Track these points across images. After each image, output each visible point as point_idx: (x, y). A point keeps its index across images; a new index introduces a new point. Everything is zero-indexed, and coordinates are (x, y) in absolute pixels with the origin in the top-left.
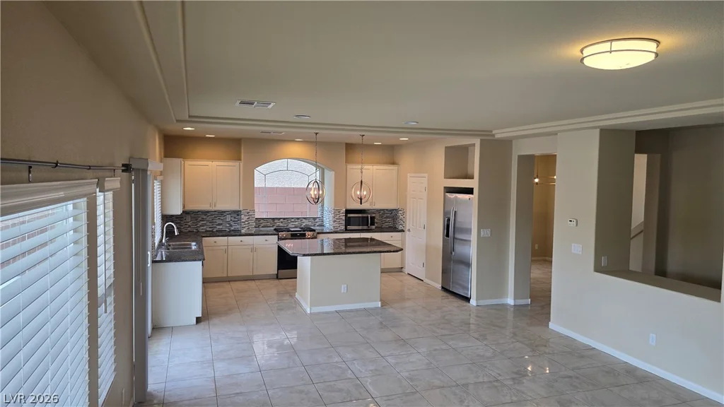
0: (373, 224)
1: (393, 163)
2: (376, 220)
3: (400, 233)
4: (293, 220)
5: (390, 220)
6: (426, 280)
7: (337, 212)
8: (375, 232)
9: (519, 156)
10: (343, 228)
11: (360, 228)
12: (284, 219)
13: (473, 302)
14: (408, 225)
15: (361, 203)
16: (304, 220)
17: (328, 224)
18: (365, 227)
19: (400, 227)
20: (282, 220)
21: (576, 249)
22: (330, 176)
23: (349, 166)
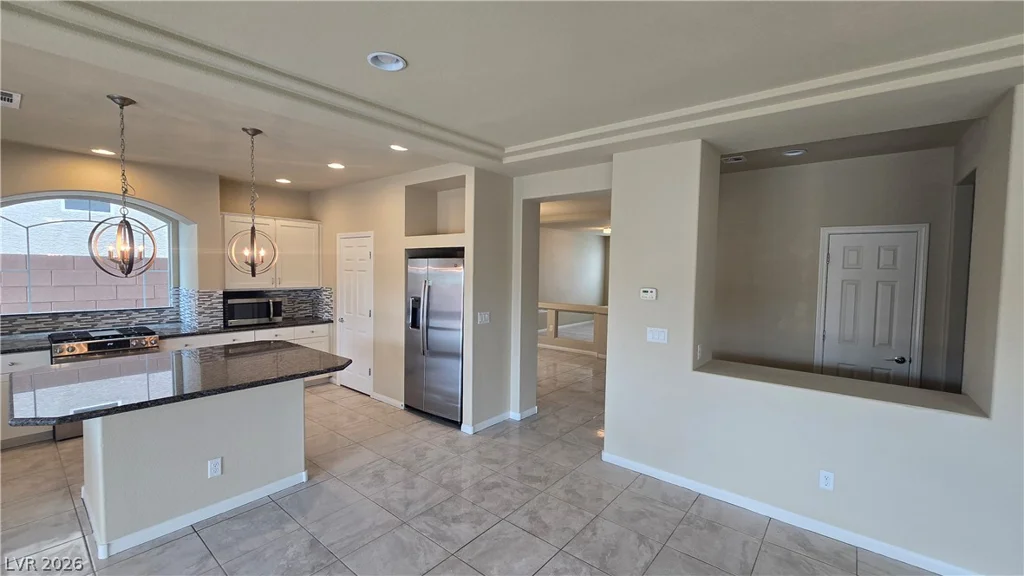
0: (278, 313)
1: (310, 218)
2: (283, 308)
3: (326, 325)
4: (108, 315)
5: (307, 307)
6: (374, 395)
7: (204, 296)
8: (283, 327)
9: (525, 201)
10: (220, 323)
11: (255, 321)
12: (85, 314)
13: (467, 428)
14: (340, 312)
15: (254, 275)
16: (135, 314)
17: (189, 318)
18: (264, 320)
19: (326, 316)
20: (78, 316)
21: (656, 335)
22: (189, 232)
23: (229, 218)
